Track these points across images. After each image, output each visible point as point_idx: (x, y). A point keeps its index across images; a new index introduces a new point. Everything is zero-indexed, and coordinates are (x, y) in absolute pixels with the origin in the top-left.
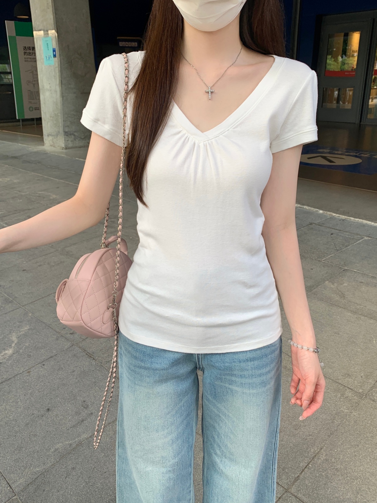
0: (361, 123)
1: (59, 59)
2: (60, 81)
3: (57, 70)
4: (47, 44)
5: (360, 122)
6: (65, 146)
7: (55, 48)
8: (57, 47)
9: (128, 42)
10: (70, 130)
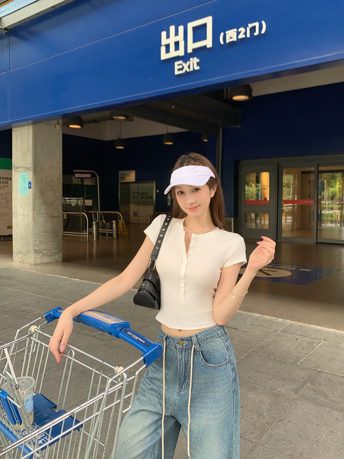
1: (34, 190)
2: (33, 208)
3: (31, 199)
4: (24, 178)
6: (34, 263)
8: (32, 181)
9: (83, 174)
10: (39, 249)
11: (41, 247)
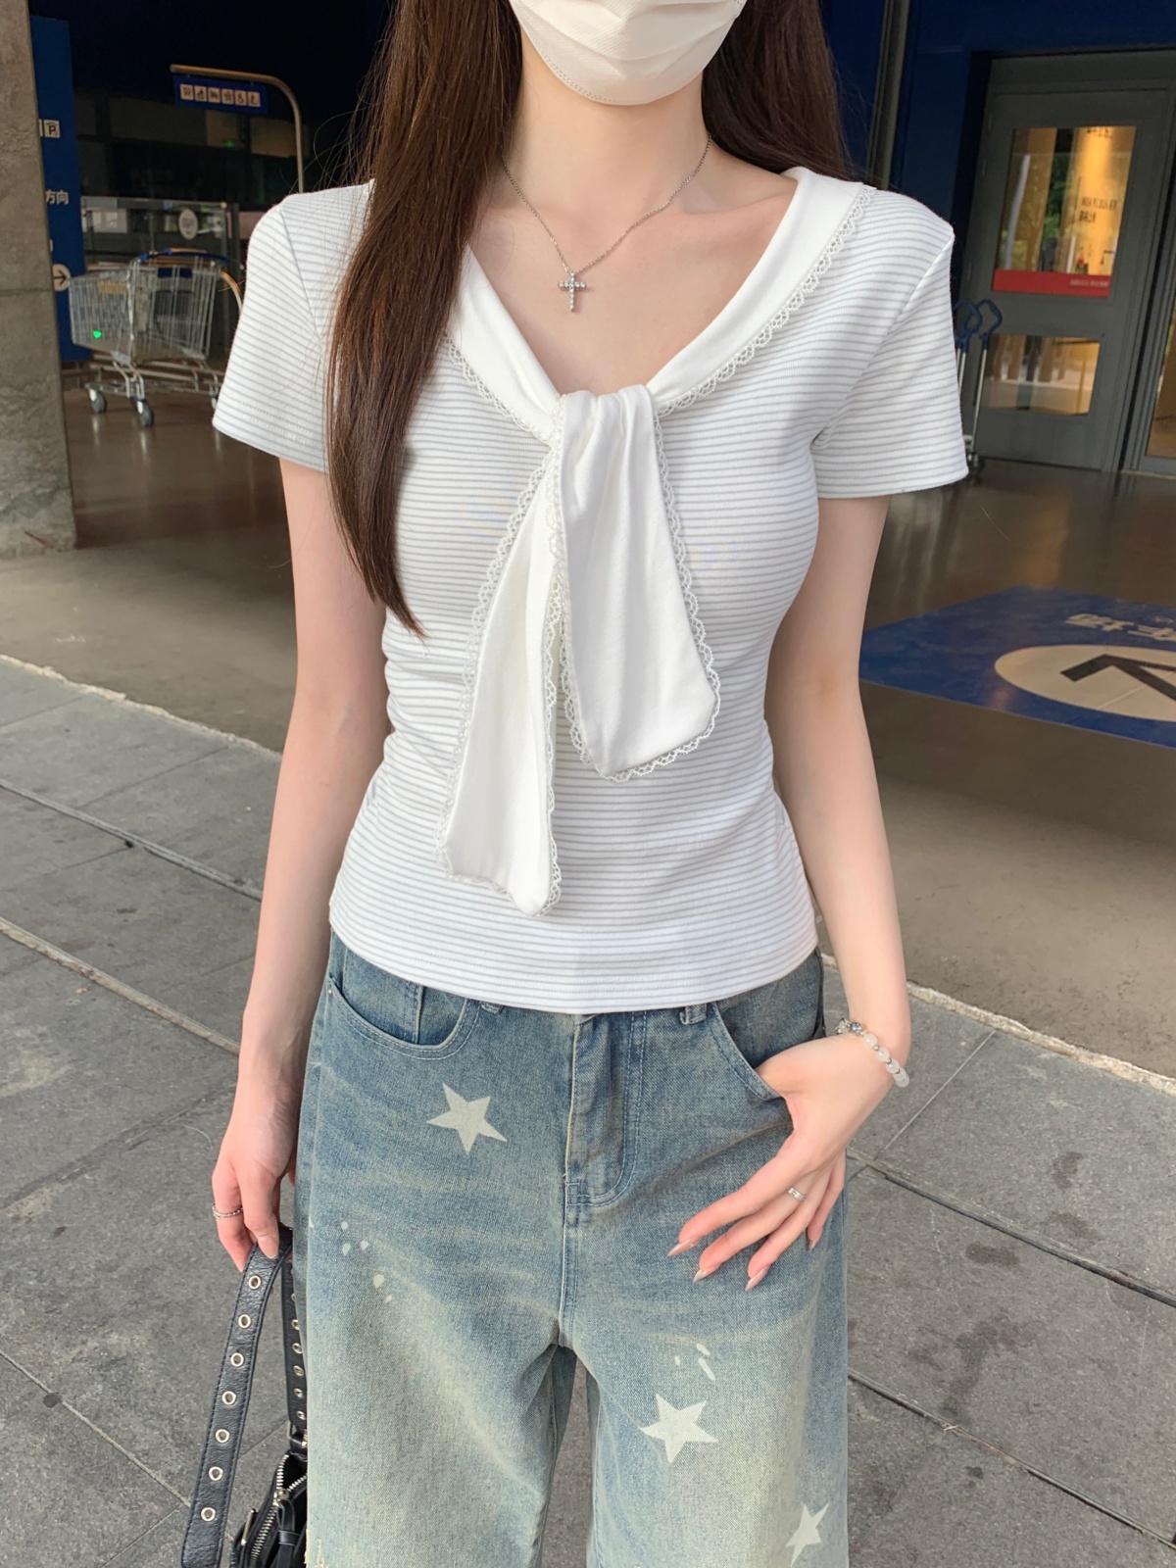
0: (1123, 471)
5: (1121, 466)
9: (221, 87)
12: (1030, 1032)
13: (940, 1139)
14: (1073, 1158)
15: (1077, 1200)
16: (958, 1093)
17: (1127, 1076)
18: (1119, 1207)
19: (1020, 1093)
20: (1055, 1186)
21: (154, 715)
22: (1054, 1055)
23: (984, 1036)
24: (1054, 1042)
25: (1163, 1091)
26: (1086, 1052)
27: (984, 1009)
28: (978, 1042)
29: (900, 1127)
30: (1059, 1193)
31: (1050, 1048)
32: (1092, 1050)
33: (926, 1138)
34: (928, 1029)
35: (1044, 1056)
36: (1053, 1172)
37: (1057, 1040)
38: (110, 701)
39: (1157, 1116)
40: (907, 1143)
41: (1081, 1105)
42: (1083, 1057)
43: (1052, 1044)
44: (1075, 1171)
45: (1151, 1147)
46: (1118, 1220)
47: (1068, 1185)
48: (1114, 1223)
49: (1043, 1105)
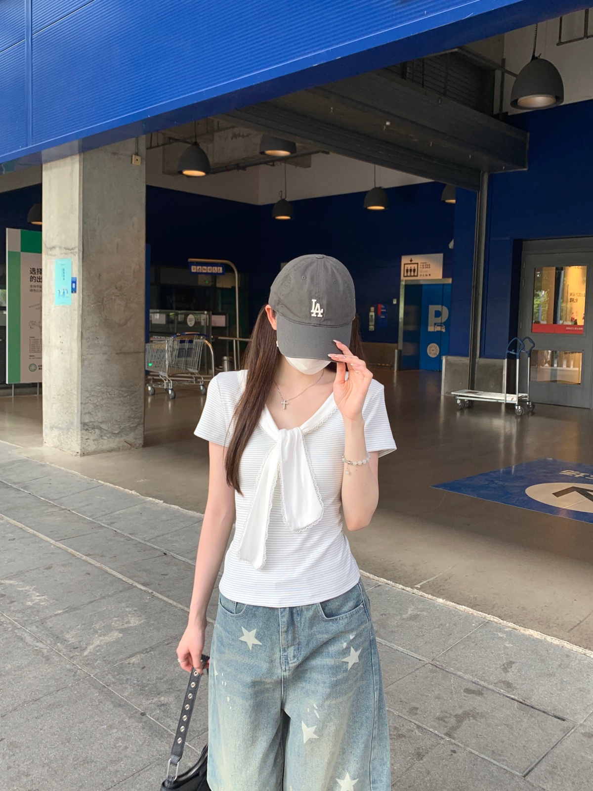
1: (81, 295)
2: (80, 333)
3: (76, 315)
4: (64, 270)
6: (81, 450)
7: (76, 278)
8: (79, 275)
9: (207, 266)
10: (93, 420)
11: (97, 415)
12: (502, 621)
13: (458, 655)
14: (512, 663)
15: (510, 677)
16: (468, 641)
17: (538, 637)
18: (526, 680)
19: (494, 641)
20: (502, 672)
21: (175, 508)
22: (510, 629)
23: (482, 622)
24: (511, 625)
25: (551, 643)
26: (523, 628)
27: (484, 613)
28: (480, 624)
29: (443, 651)
30: (504, 674)
31: (509, 627)
32: (525, 628)
33: (453, 655)
34: (460, 619)
35: (506, 630)
36: (502, 667)
37: (512, 624)
38: (157, 503)
39: (547, 651)
40: (446, 656)
41: (518, 646)
42: (522, 630)
43: (510, 625)
44: (511, 667)
45: (543, 661)
46: (525, 683)
47: (508, 671)
48: (523, 684)
49: (502, 646)
